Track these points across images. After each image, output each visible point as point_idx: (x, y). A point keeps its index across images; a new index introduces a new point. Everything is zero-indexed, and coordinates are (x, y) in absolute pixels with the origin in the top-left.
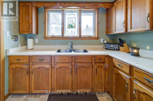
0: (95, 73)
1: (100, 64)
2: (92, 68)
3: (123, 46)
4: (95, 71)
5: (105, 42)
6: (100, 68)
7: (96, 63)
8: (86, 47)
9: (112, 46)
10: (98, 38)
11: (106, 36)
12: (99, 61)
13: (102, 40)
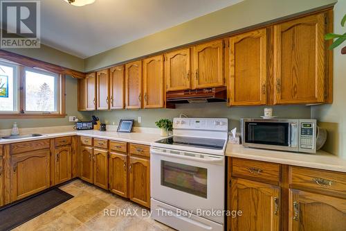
0: (56, 160)
1: (64, 148)
2: (51, 155)
3: (96, 124)
4: (56, 156)
5: (76, 120)
6: (64, 152)
7: (56, 147)
8: (38, 130)
9: (85, 125)
10: (64, 115)
11: (78, 112)
12: (62, 144)
13: (71, 119)
